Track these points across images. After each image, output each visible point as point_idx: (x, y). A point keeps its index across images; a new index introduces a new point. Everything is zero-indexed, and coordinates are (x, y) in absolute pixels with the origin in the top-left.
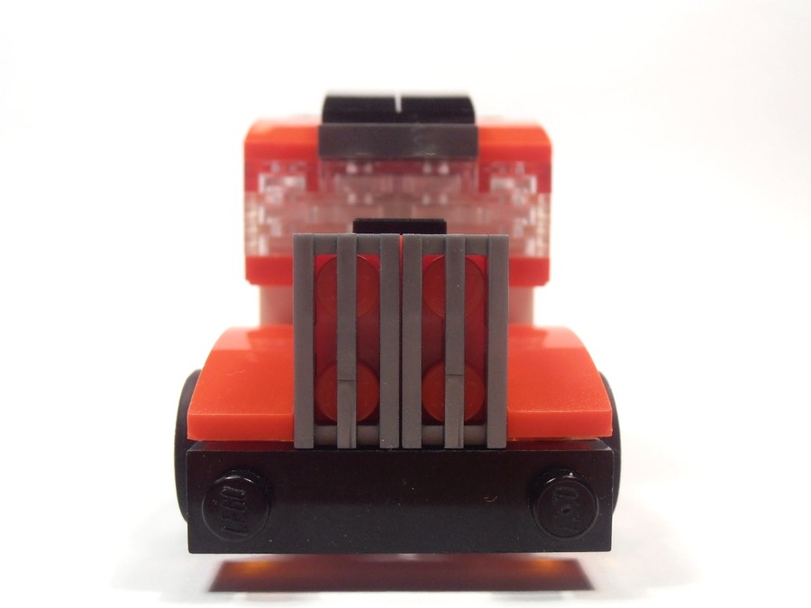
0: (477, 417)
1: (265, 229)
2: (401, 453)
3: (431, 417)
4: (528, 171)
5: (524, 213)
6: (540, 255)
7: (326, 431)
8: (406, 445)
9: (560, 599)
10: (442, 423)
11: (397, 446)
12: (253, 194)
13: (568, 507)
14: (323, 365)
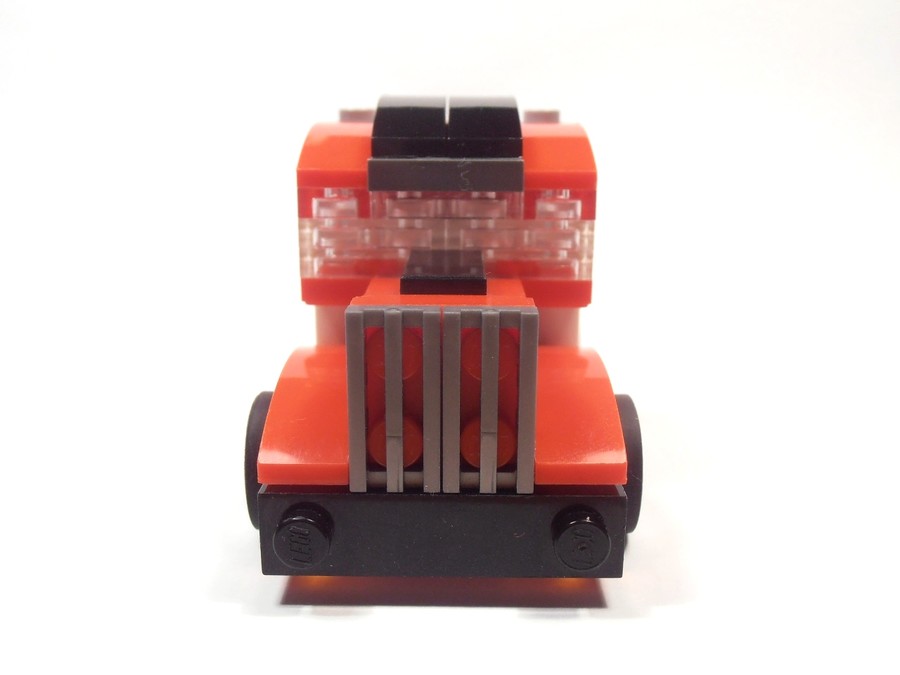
0: (508, 466)
1: (319, 252)
2: (442, 496)
3: (468, 465)
4: (574, 196)
5: (570, 235)
6: (584, 279)
7: (377, 476)
8: (446, 490)
9: (575, 616)
10: (477, 470)
11: (438, 491)
12: (307, 222)
13: (584, 545)
14: (374, 419)
